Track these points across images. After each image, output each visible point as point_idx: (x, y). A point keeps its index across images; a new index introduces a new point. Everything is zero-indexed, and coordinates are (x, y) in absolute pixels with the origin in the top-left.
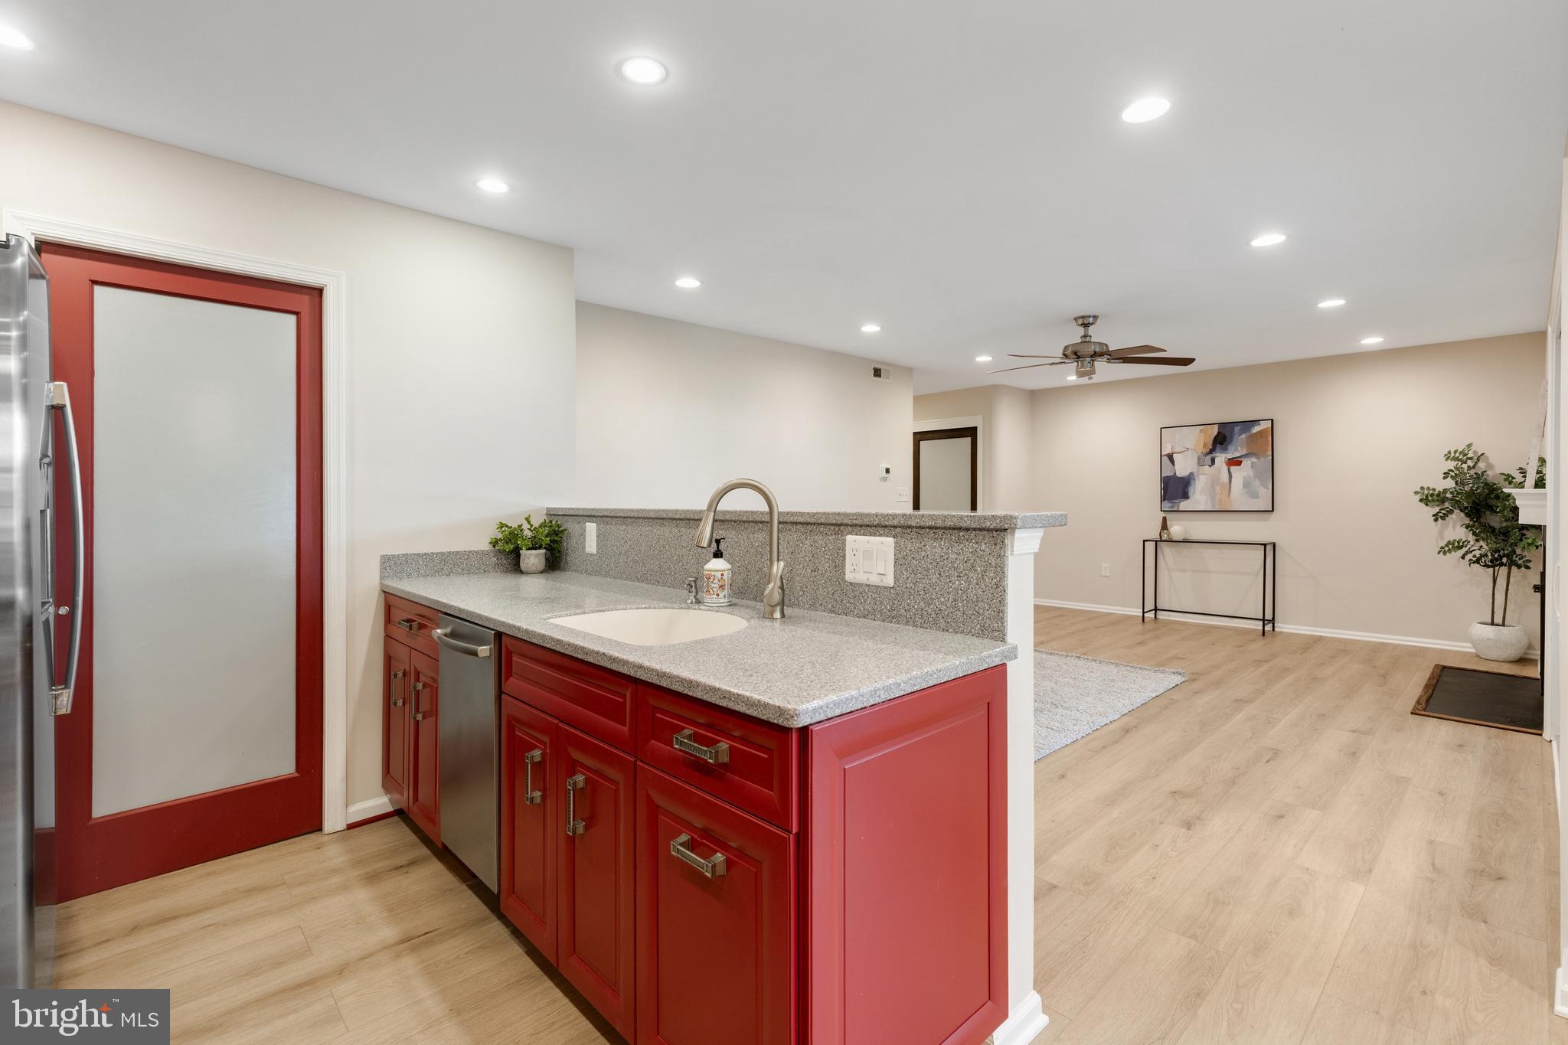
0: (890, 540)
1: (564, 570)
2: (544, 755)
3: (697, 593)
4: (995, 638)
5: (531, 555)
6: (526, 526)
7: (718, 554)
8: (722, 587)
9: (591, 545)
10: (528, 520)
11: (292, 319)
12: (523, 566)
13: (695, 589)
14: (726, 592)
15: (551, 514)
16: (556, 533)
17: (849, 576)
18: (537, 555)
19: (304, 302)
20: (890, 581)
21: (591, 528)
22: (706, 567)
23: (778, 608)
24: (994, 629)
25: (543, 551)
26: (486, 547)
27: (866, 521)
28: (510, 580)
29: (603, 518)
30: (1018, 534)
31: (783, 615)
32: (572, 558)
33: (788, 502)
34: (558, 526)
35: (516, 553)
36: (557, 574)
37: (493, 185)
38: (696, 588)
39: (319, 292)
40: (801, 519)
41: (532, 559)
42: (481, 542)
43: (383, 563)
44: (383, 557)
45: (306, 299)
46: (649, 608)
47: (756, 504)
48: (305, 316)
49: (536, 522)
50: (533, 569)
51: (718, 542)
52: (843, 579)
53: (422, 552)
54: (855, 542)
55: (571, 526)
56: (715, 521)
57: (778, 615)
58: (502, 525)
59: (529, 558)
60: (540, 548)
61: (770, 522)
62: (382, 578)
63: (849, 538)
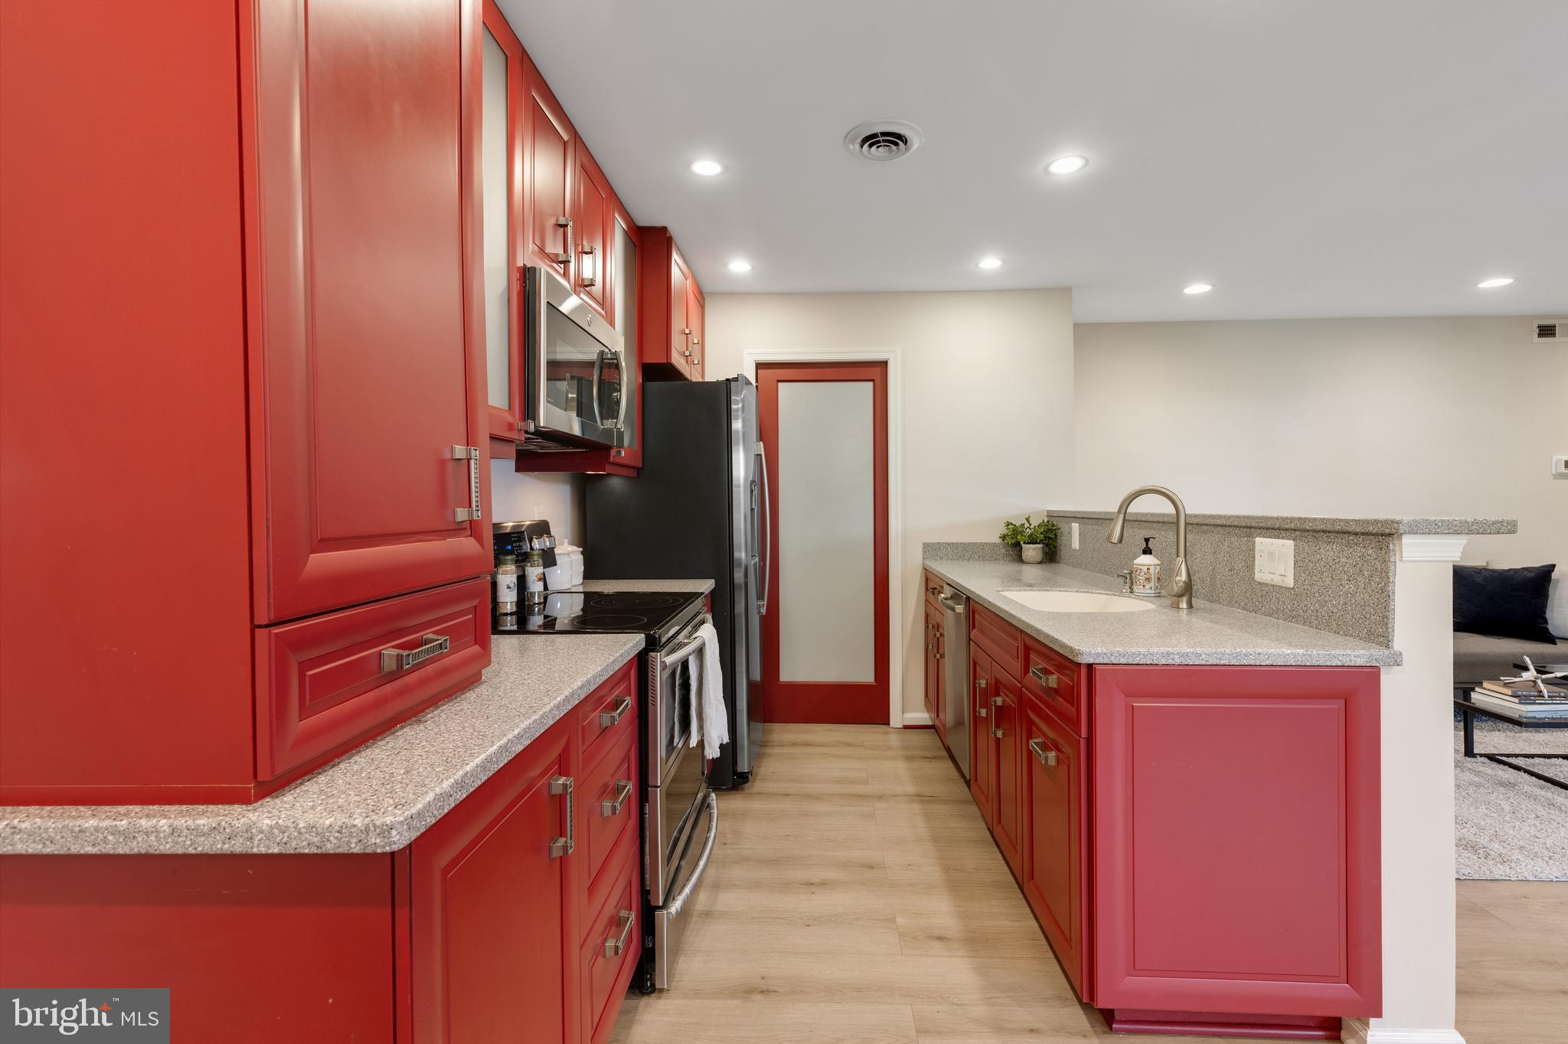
0: (1291, 543)
1: (1058, 562)
2: (987, 683)
3: (1132, 584)
4: (1380, 644)
5: (1030, 548)
6: (1027, 525)
7: (1147, 551)
8: (1148, 580)
9: (1076, 544)
10: (1028, 520)
11: (870, 385)
12: (1024, 557)
13: (1129, 580)
14: (1152, 584)
15: (1050, 515)
16: (1051, 531)
17: (1258, 577)
18: (1035, 549)
19: (876, 372)
20: (1290, 582)
21: (1075, 526)
22: (1136, 561)
23: (1185, 599)
24: (1380, 634)
25: (1040, 546)
26: (998, 540)
27: (1269, 524)
28: (1013, 568)
29: (1084, 519)
30: (1406, 540)
31: (1190, 606)
32: (1064, 553)
33: (1196, 505)
34: (1053, 526)
35: (1017, 545)
36: (1053, 565)
38: (1131, 579)
39: (886, 363)
40: (1219, 522)
41: (1032, 552)
42: (993, 536)
43: (924, 548)
44: (924, 544)
45: (878, 370)
46: (1087, 592)
47: (1167, 508)
48: (878, 381)
49: (1035, 523)
50: (1031, 560)
51: (1147, 540)
52: (1253, 579)
53: (950, 541)
54: (1263, 544)
55: (1063, 526)
56: (1124, 520)
57: (1184, 605)
58: (1008, 524)
59: (1028, 551)
60: (1036, 543)
61: (1177, 523)
62: (924, 559)
63: (1258, 540)
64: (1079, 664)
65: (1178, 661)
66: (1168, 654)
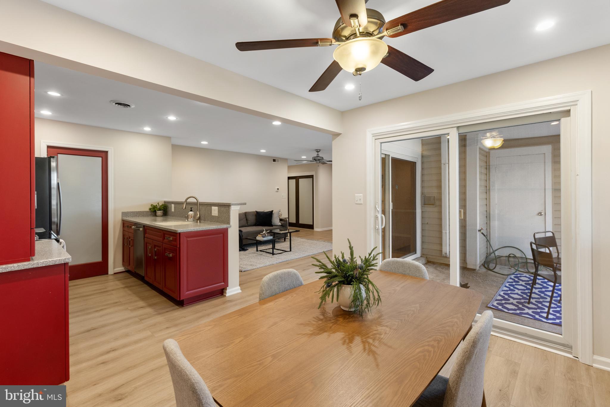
0: (217, 207)
1: (168, 216)
2: (151, 247)
3: (188, 219)
4: (228, 224)
6: (158, 205)
7: (191, 211)
8: (191, 217)
9: (173, 210)
10: (158, 204)
11: (100, 159)
12: (157, 215)
13: (187, 218)
14: (192, 218)
15: (165, 202)
16: (166, 207)
17: (213, 214)
18: (160, 212)
19: (103, 155)
20: (217, 215)
21: (173, 205)
22: (189, 213)
23: (199, 220)
24: (228, 222)
27: (214, 204)
28: (154, 218)
29: (176, 203)
30: (232, 206)
31: (200, 222)
32: (169, 213)
33: (201, 200)
34: (166, 205)
35: (155, 212)
36: (166, 216)
37: (147, 129)
38: (188, 218)
39: (107, 152)
40: (206, 204)
41: (159, 213)
42: (147, 209)
43: (122, 214)
44: (122, 212)
47: (195, 201)
48: (104, 158)
49: (160, 204)
50: (159, 215)
51: (191, 208)
52: (211, 215)
53: (132, 211)
54: (213, 208)
55: (169, 205)
56: (186, 203)
57: (199, 222)
58: (152, 205)
60: (161, 210)
61: (197, 204)
62: (122, 217)
63: (212, 207)
64: (177, 233)
65: (196, 230)
66: (194, 229)
